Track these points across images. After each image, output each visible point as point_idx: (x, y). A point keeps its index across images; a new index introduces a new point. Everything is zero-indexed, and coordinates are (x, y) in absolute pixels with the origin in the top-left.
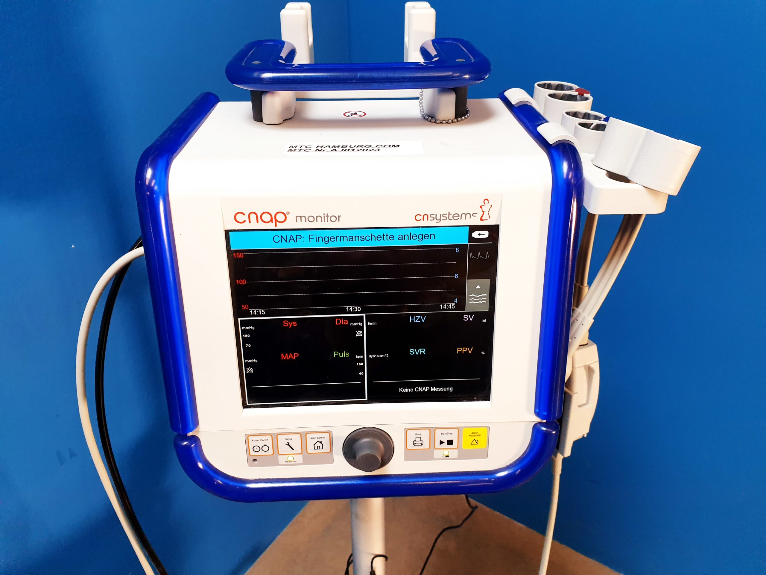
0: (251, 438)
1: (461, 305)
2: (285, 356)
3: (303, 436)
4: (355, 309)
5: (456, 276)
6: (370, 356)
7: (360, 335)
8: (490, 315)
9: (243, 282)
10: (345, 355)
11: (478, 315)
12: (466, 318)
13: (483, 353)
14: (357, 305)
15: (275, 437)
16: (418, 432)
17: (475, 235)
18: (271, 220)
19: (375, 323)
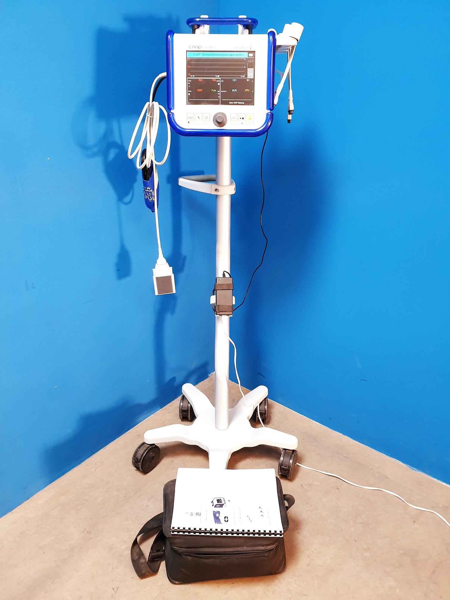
0: (188, 114)
1: (246, 76)
2: (199, 90)
3: (202, 114)
5: (245, 67)
6: (221, 91)
7: (219, 85)
8: (254, 79)
9: (189, 67)
10: (215, 91)
11: (251, 79)
12: (248, 80)
13: (252, 91)
14: (218, 75)
15: (194, 114)
16: (234, 115)
17: (249, 55)
18: (198, 48)
19: (223, 81)
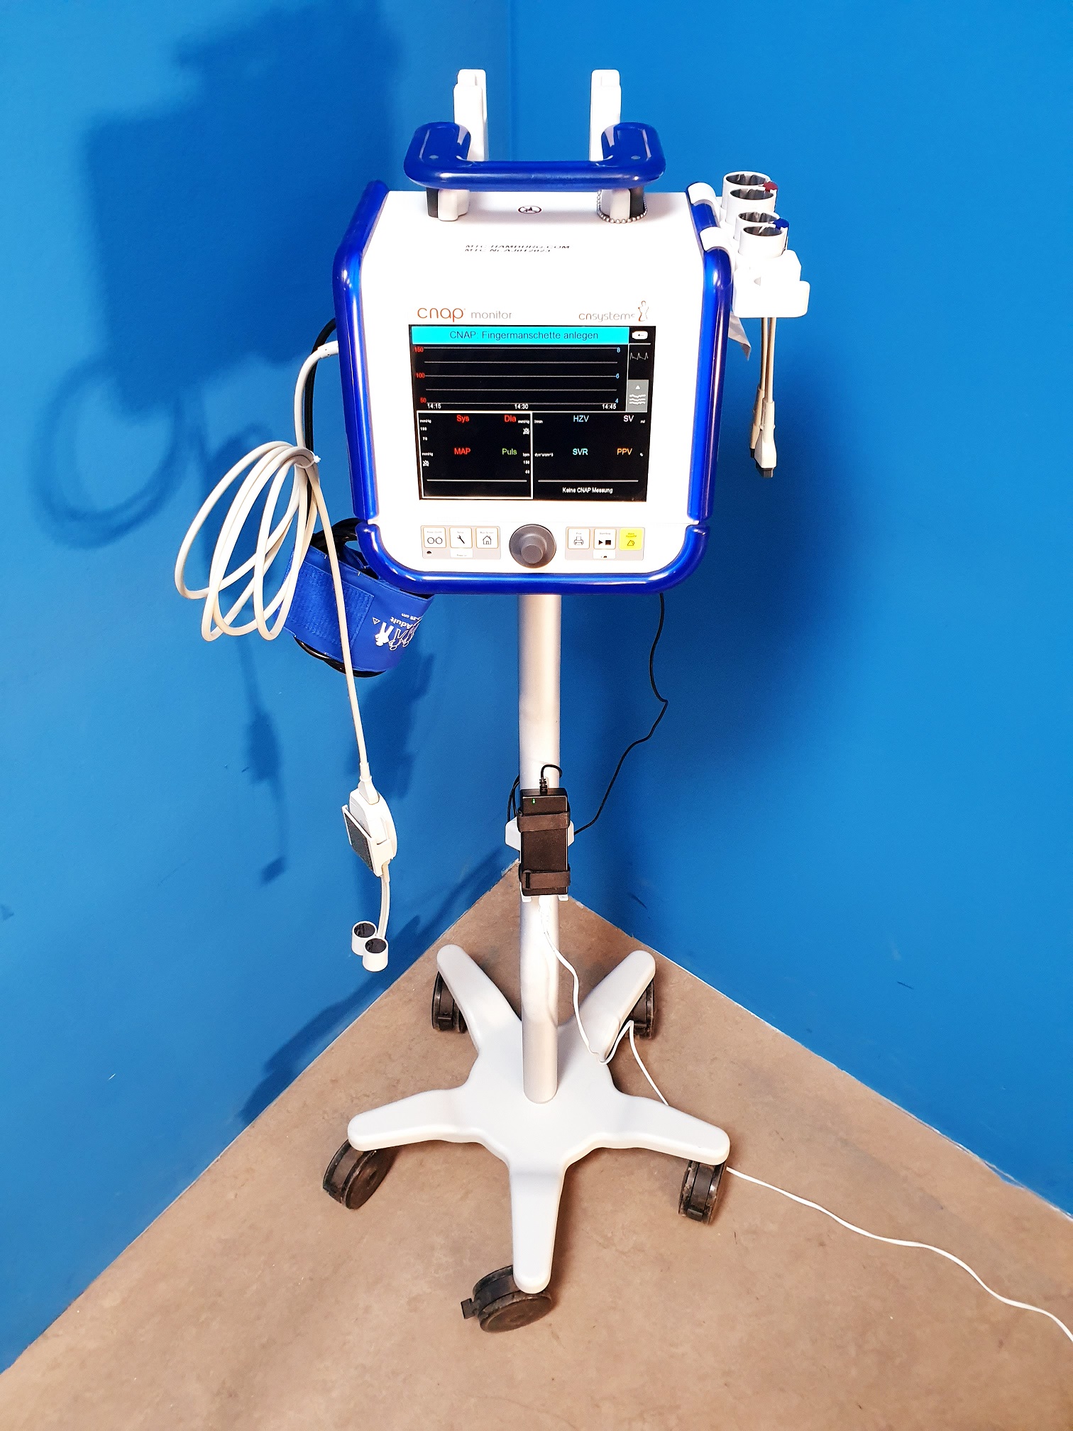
0: (426, 530)
1: (622, 406)
2: (457, 449)
3: (474, 531)
4: (523, 406)
5: (618, 376)
6: (536, 455)
7: (527, 433)
8: (647, 416)
9: (422, 375)
10: (513, 452)
11: (638, 416)
12: (626, 418)
13: (641, 455)
14: (525, 402)
15: (447, 529)
16: (579, 531)
17: (636, 335)
18: (450, 316)
19: (541, 422)
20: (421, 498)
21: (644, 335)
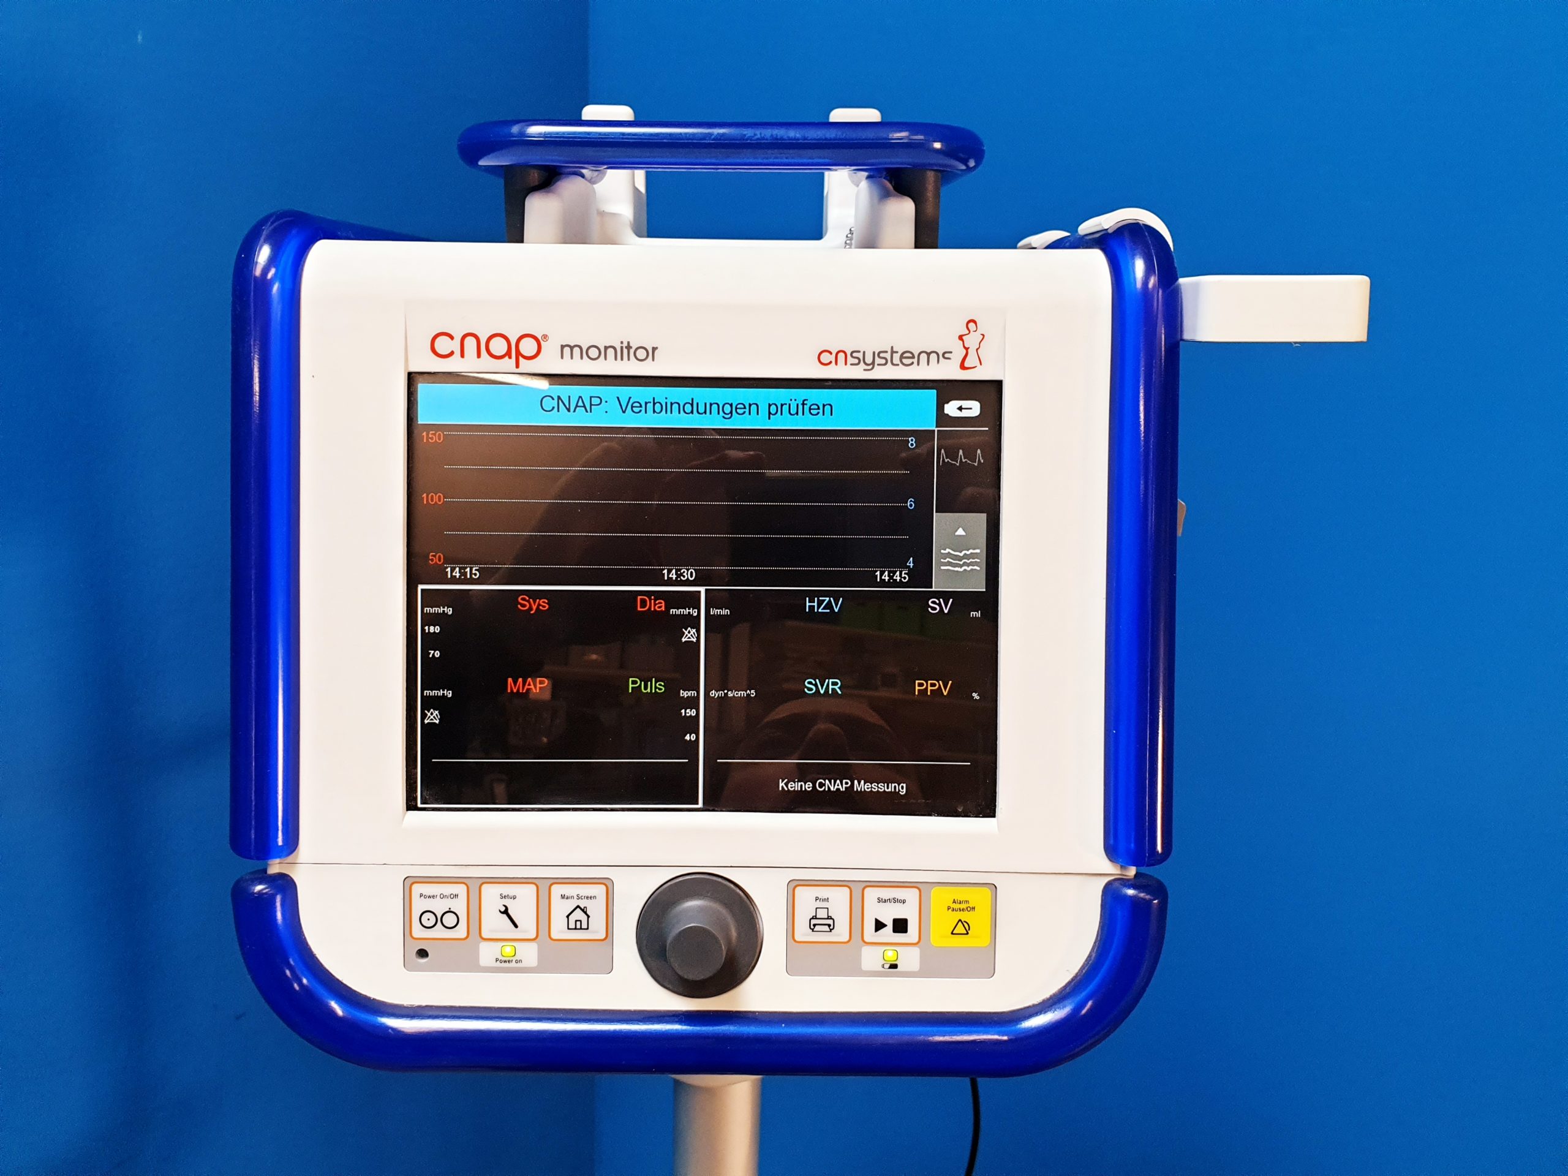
0: (417, 889)
1: (923, 574)
2: (515, 682)
3: (543, 887)
4: (682, 574)
5: (910, 504)
6: (713, 693)
7: (692, 639)
8: (989, 601)
9: (437, 499)
10: (656, 688)
11: (962, 600)
12: (934, 606)
13: (975, 696)
14: (687, 564)
15: (474, 886)
16: (823, 892)
17: (951, 409)
18: (508, 354)
19: (726, 611)
20: (411, 806)
21: (973, 408)
